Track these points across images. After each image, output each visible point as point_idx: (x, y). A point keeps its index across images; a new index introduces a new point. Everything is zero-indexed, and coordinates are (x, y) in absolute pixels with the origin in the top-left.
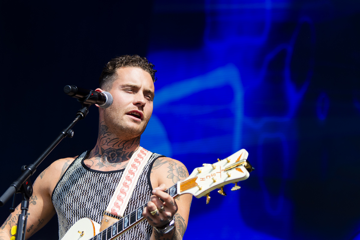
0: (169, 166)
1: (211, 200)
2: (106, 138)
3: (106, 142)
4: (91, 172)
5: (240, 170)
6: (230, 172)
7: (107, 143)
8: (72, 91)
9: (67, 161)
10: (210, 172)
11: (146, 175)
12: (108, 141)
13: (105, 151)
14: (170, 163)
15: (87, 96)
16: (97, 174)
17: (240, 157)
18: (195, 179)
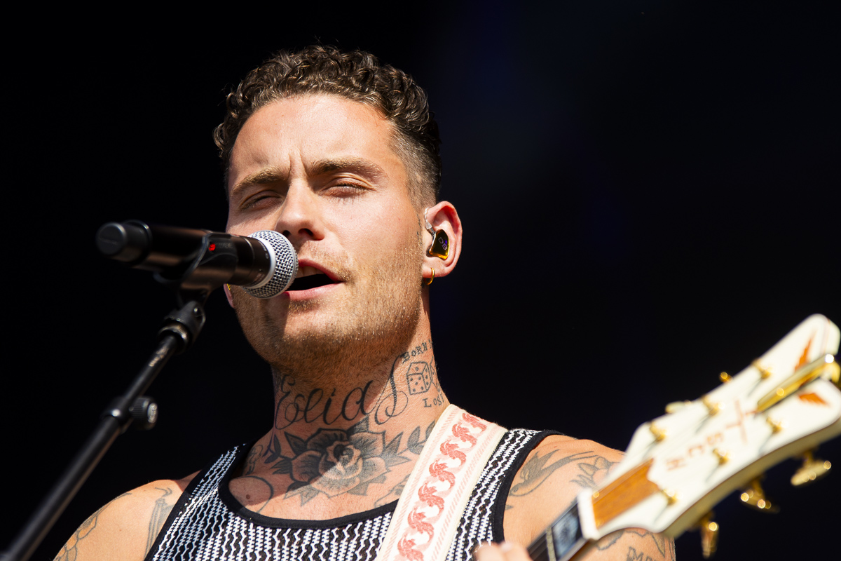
0: (580, 476)
1: (721, 536)
2: (291, 398)
3: (298, 409)
4: (269, 530)
5: (815, 399)
6: (777, 414)
7: (301, 415)
8: (131, 241)
9: (163, 493)
10: (698, 430)
11: (486, 518)
12: (302, 405)
13: (306, 443)
14: (583, 461)
15: (193, 256)
16: (291, 536)
17: (806, 351)
18: (645, 467)
